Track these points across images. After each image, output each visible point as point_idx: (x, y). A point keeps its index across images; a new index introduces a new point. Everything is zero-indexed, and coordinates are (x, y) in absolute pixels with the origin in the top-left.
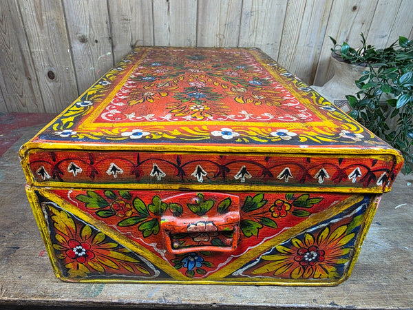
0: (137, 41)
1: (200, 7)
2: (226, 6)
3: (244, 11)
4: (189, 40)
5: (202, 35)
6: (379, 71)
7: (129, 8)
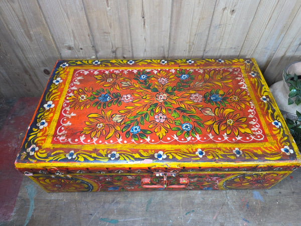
0: (117, 49)
1: (174, 22)
2: (197, 21)
3: (213, 24)
4: (163, 47)
5: (174, 43)
7: (108, 24)
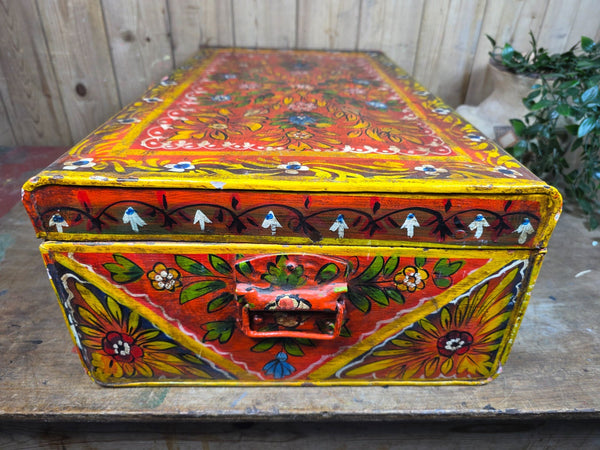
0: (209, 39)
4: (286, 38)
5: (305, 31)
6: (554, 85)
